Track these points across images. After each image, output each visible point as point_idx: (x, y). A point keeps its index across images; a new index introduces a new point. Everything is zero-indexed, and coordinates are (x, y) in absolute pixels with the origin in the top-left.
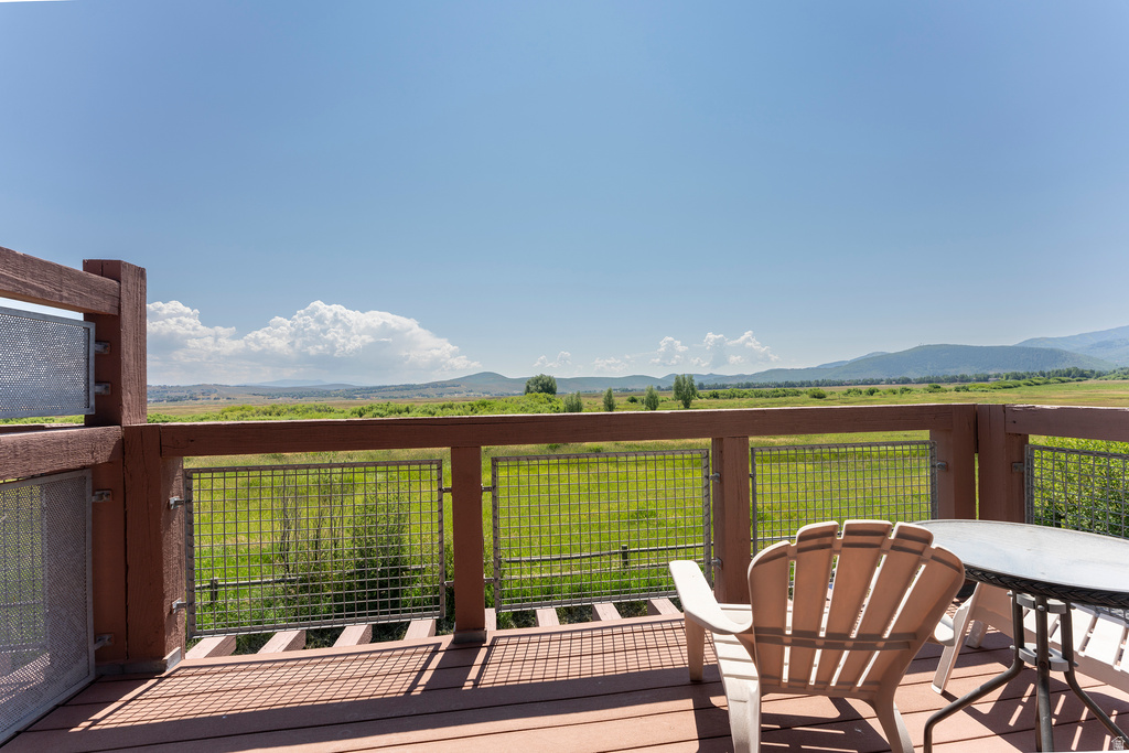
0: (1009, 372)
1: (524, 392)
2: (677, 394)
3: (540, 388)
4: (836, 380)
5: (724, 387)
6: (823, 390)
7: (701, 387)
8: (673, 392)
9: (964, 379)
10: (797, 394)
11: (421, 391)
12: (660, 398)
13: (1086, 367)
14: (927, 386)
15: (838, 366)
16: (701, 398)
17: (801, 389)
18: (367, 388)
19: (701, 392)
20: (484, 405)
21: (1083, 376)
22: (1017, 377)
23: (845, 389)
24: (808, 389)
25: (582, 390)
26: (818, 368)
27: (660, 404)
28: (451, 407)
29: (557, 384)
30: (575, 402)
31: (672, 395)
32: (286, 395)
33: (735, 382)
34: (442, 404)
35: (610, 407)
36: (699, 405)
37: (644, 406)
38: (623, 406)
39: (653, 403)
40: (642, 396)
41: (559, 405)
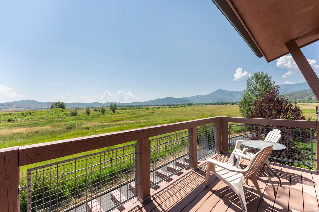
0: (181, 103)
1: (50, 108)
3: (58, 106)
4: (150, 105)
5: (123, 106)
6: (148, 107)
7: (118, 106)
8: (110, 108)
9: (174, 105)
10: (142, 108)
13: (192, 103)
14: (168, 106)
15: (151, 102)
16: (117, 110)
17: (143, 107)
19: (118, 108)
20: (30, 113)
21: (191, 105)
22: (183, 105)
23: (153, 107)
24: (145, 107)
25: (78, 107)
26: (146, 102)
27: (106, 112)
28: (10, 114)
29: (65, 105)
30: (74, 111)
31: (109, 109)
33: (126, 105)
34: (5, 113)
35: (88, 113)
36: (117, 112)
37: (100, 112)
38: (92, 113)
39: (103, 111)
40: (99, 109)
41: (67, 113)
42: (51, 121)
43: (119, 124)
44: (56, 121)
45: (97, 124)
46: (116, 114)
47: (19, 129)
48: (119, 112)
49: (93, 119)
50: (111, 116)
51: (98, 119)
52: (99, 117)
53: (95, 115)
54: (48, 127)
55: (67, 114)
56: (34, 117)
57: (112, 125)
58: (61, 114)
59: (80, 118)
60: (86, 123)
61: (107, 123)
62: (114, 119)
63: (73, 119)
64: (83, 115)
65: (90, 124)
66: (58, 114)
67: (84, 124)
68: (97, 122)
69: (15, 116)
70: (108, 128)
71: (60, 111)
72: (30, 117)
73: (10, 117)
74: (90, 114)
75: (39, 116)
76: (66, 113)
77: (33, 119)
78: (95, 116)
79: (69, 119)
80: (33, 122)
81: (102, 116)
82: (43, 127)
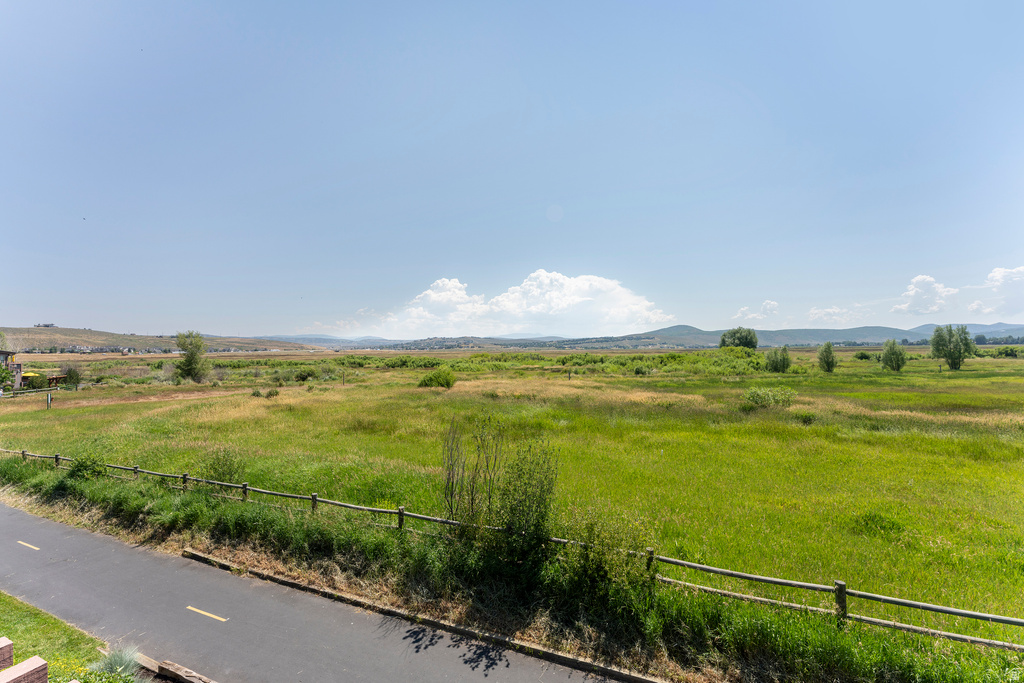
1: (718, 345)
2: (938, 350)
3: (737, 341)
7: (981, 340)
8: (931, 348)
11: (618, 343)
12: (908, 355)
16: (979, 356)
18: (574, 340)
19: (981, 349)
25: (791, 343)
27: (908, 363)
28: (641, 359)
29: (757, 336)
30: (779, 357)
31: (929, 350)
32: (516, 345)
34: (633, 355)
35: (828, 364)
36: (977, 366)
37: (881, 364)
38: (848, 364)
39: (895, 361)
40: (878, 353)
41: (759, 361)
42: (713, 381)
43: (964, 427)
44: (725, 382)
45: (849, 408)
46: (967, 377)
47: (639, 393)
48: (990, 368)
49: (842, 389)
50: (932, 382)
51: (865, 394)
52: (871, 383)
53: (856, 375)
54: (696, 398)
55: (758, 364)
56: (679, 367)
57: (925, 426)
58: (742, 364)
59: (797, 379)
60: (807, 399)
61: (896, 413)
62: (944, 398)
63: (774, 380)
64: (809, 371)
65: (820, 406)
66: (734, 363)
67: (797, 402)
68: (855, 401)
69: (649, 363)
70: (896, 434)
71: (740, 355)
72: (675, 365)
73: (639, 364)
74: (835, 370)
75: (689, 366)
76: (755, 361)
77: (678, 373)
78: (855, 379)
79: (759, 380)
80: (675, 379)
81: (886, 380)
82: (684, 396)
